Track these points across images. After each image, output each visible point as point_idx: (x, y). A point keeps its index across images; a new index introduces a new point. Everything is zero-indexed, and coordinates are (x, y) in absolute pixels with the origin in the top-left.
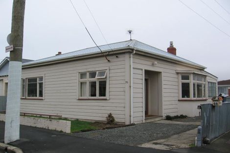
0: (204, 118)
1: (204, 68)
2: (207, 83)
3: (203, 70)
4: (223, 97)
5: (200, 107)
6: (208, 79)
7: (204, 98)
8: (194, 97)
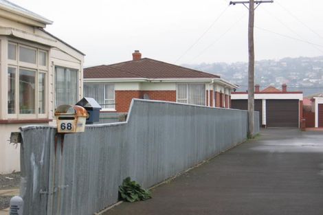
0: (31, 171)
1: (45, 24)
2: (51, 71)
3: (41, 29)
4: (89, 109)
5: (17, 138)
6: (56, 57)
7: (42, 116)
8: (11, 110)
